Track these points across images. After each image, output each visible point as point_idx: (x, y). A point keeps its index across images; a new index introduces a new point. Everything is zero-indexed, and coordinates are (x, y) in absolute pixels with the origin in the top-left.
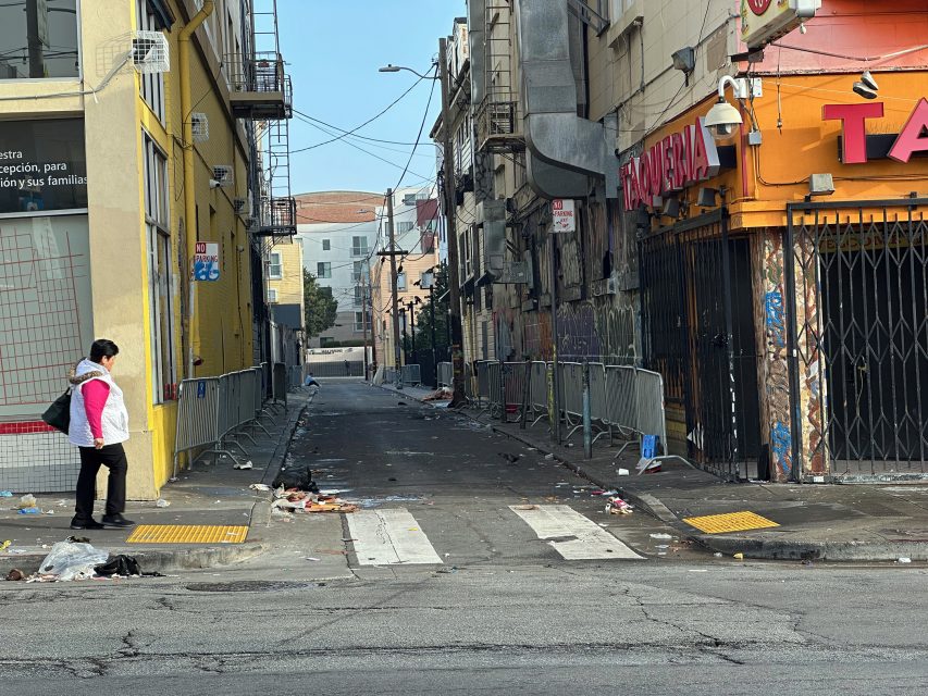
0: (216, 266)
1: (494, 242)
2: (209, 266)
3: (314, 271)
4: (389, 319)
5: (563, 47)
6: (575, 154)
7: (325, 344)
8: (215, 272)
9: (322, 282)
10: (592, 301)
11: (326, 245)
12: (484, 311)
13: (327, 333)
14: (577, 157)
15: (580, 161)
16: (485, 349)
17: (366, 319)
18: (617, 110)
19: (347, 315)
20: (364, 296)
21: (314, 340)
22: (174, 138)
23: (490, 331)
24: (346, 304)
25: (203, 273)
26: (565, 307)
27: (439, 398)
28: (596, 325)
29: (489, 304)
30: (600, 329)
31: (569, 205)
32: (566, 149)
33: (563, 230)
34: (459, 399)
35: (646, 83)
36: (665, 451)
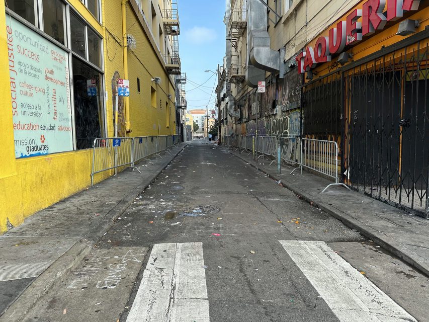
0: (128, 90)
1: (231, 106)
2: (125, 90)
3: (195, 121)
4: (206, 129)
5: (265, 26)
6: (269, 62)
7: (197, 133)
8: (127, 92)
9: (196, 123)
10: (264, 118)
11: (197, 117)
12: (225, 126)
13: (197, 131)
14: (269, 64)
15: (270, 65)
16: (225, 133)
17: (203, 129)
18: (285, 46)
19: (200, 129)
20: (203, 126)
21: (195, 132)
22: (106, 29)
23: (227, 130)
24: (200, 127)
25: (122, 93)
26: (251, 122)
27: (215, 143)
28: (265, 125)
29: (227, 124)
30: (267, 126)
31: (264, 83)
32: (266, 60)
33: (261, 92)
34: (220, 143)
35: (308, 21)
36: (336, 181)
